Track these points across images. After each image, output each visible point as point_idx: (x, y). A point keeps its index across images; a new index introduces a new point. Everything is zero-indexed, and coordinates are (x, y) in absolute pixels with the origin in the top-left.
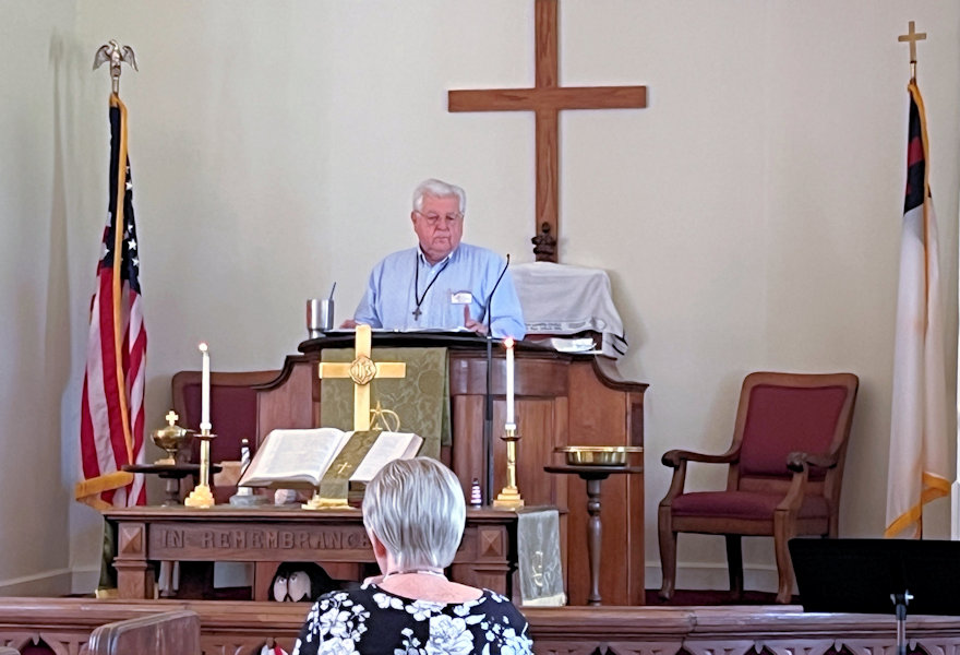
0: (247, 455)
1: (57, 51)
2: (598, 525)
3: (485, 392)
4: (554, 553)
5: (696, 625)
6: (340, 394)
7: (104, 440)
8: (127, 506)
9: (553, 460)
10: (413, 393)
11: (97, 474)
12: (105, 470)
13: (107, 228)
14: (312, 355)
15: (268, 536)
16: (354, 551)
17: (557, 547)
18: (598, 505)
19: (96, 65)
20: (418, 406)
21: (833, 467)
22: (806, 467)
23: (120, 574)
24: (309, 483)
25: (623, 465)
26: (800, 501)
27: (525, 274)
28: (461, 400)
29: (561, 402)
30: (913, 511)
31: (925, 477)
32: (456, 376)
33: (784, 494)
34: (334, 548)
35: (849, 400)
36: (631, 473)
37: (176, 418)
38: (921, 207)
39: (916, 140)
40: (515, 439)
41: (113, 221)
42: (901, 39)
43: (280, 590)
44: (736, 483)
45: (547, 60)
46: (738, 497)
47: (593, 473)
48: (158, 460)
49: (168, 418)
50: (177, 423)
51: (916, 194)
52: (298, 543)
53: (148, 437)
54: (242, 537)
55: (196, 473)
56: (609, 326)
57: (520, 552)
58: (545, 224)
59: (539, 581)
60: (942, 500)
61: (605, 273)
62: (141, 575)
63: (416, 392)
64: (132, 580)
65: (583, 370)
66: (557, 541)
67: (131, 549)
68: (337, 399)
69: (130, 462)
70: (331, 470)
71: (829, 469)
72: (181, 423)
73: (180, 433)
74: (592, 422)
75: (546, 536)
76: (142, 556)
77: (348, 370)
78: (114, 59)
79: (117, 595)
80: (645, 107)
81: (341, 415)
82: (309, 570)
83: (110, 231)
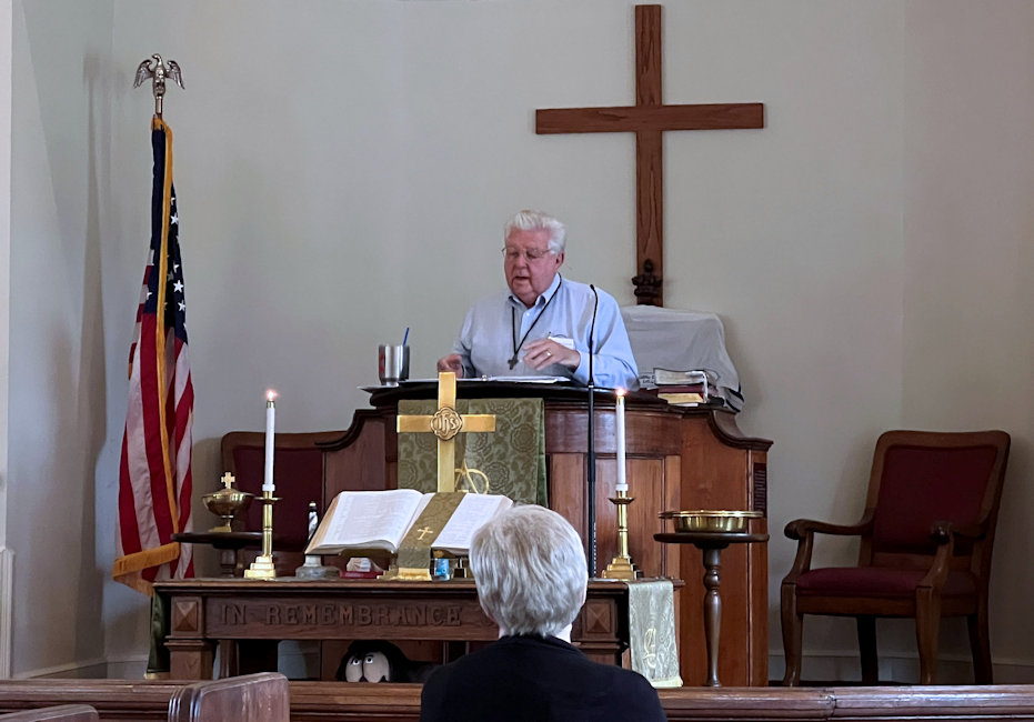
0: (315, 521)
1: (94, 69)
2: (716, 600)
3: (586, 451)
4: (669, 630)
5: (836, 707)
6: (418, 452)
7: (146, 509)
8: (179, 579)
10: (503, 450)
11: (139, 549)
12: (146, 542)
13: (148, 267)
14: (386, 408)
15: (342, 612)
16: (439, 628)
17: (673, 624)
18: (716, 578)
19: (138, 81)
20: (509, 466)
21: (983, 537)
22: (952, 538)
23: (172, 655)
24: (386, 552)
25: (742, 531)
26: (946, 577)
28: (557, 459)
29: (673, 463)
32: (552, 429)
33: (928, 571)
34: (417, 625)
35: (1000, 461)
36: (754, 541)
37: (233, 479)
40: (627, 502)
41: (157, 259)
43: (354, 671)
44: (870, 558)
45: (649, 74)
46: (874, 573)
47: (707, 542)
48: (213, 527)
49: (228, 475)
50: (234, 485)
52: (376, 616)
53: (199, 502)
54: (313, 611)
55: (257, 546)
56: (723, 382)
57: (631, 628)
58: (648, 262)
59: (652, 662)
61: (717, 319)
62: (197, 655)
63: (507, 449)
64: (186, 659)
65: (694, 428)
66: (672, 617)
67: (186, 626)
68: (417, 458)
69: (176, 531)
70: (411, 535)
71: (976, 540)
72: (237, 486)
73: (237, 497)
74: (709, 486)
75: (660, 610)
76: (198, 634)
77: (430, 423)
78: (157, 76)
79: (169, 678)
80: (762, 127)
81: (421, 475)
82: (386, 649)
83: (152, 275)
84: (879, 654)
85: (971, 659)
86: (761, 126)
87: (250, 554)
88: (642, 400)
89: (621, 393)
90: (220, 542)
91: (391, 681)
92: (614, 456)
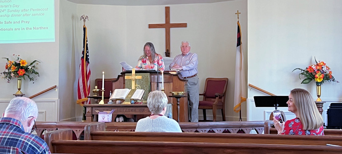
0: (111, 94)
1: (73, 17)
2: (179, 107)
3: (157, 82)
4: (171, 112)
5: (199, 125)
7: (82, 92)
8: (88, 104)
9: (170, 95)
10: (143, 82)
11: (81, 99)
12: (82, 97)
14: (123, 75)
16: (132, 112)
18: (179, 103)
19: (81, 20)
20: (144, 85)
21: (224, 96)
22: (219, 96)
23: (86, 117)
24: (123, 99)
25: (183, 95)
26: (217, 102)
28: (152, 83)
29: (171, 83)
30: (239, 104)
31: (241, 98)
32: (151, 78)
33: (214, 101)
34: (128, 112)
35: (226, 83)
36: (185, 97)
37: (97, 87)
38: (240, 46)
39: (239, 33)
40: (164, 90)
41: (84, 50)
42: (236, 14)
43: (117, 120)
44: (205, 99)
45: (168, 18)
46: (205, 102)
47: (178, 97)
48: (93, 95)
49: (96, 86)
50: (97, 88)
51: (239, 43)
52: (121, 110)
53: (91, 91)
55: (101, 98)
58: (168, 50)
60: (245, 102)
62: (91, 117)
64: (89, 118)
65: (175, 77)
66: (171, 110)
67: (89, 112)
68: (129, 83)
69: (87, 96)
70: (127, 97)
73: (98, 90)
74: (177, 87)
75: (169, 109)
76: (91, 114)
77: (130, 77)
78: (84, 18)
79: (86, 121)
81: (129, 86)
82: (123, 116)
83: (83, 52)
84: (206, 115)
85: (222, 116)
86: (186, 27)
87: (99, 99)
88: (166, 73)
89: (162, 72)
90: (95, 98)
91: (124, 121)
92: (161, 83)
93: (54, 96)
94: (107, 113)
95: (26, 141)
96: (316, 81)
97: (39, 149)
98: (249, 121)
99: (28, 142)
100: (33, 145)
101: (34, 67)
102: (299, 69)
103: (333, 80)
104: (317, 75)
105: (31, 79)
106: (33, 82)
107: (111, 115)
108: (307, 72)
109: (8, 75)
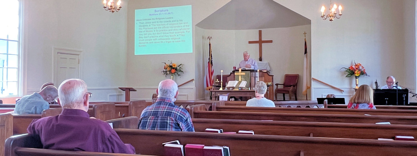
0: (226, 84)
1: (203, 38)
3: (255, 76)
6: (237, 77)
7: (209, 82)
8: (212, 90)
12: (209, 86)
14: (234, 72)
16: (239, 95)
19: (207, 39)
20: (247, 78)
22: (293, 85)
23: (212, 98)
24: (234, 87)
26: (292, 89)
27: (258, 63)
28: (252, 77)
29: (263, 78)
30: (306, 90)
31: (307, 86)
32: (251, 74)
33: (290, 89)
34: (237, 95)
35: (298, 77)
36: (272, 86)
38: (306, 54)
39: (306, 46)
42: (304, 34)
43: (231, 99)
44: (284, 87)
45: (260, 37)
46: (284, 89)
51: (306, 52)
52: (233, 94)
53: (214, 82)
55: (220, 86)
56: (268, 69)
58: (260, 57)
60: (310, 89)
61: (268, 63)
63: (246, 76)
64: (214, 99)
65: (266, 74)
67: (213, 95)
69: (212, 85)
70: (236, 86)
71: (295, 85)
72: (218, 80)
73: (219, 81)
74: (267, 80)
76: (215, 96)
77: (238, 74)
78: (209, 38)
79: (212, 100)
80: (272, 42)
81: (237, 79)
82: (234, 97)
83: (209, 58)
84: (285, 97)
85: (295, 98)
87: (219, 87)
88: (260, 71)
89: (258, 70)
90: (217, 86)
91: (235, 101)
92: (257, 77)
93: (193, 85)
94: (225, 96)
95: (176, 113)
96: (355, 75)
97: (184, 117)
98: (312, 100)
99: (177, 113)
100: (181, 115)
101: (180, 68)
102: (345, 68)
103: (366, 75)
104: (356, 72)
105: (179, 75)
106: (180, 76)
107: (227, 97)
108: (350, 70)
109: (165, 73)
